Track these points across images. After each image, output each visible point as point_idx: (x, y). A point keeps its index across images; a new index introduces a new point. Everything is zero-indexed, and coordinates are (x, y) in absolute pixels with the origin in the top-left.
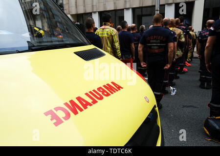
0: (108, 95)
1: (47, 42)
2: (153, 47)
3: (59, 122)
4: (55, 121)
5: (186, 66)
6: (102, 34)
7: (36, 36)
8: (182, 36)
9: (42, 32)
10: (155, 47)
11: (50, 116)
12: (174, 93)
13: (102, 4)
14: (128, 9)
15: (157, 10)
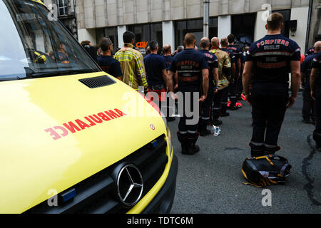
0: (108, 119)
1: (51, 68)
2: (184, 75)
3: (57, 137)
4: (54, 136)
5: (241, 99)
6: (123, 58)
7: (37, 62)
8: (228, 60)
9: (43, 57)
10: (187, 75)
11: (49, 133)
12: (218, 134)
13: (132, 14)
14: (167, 22)
15: (206, 25)
